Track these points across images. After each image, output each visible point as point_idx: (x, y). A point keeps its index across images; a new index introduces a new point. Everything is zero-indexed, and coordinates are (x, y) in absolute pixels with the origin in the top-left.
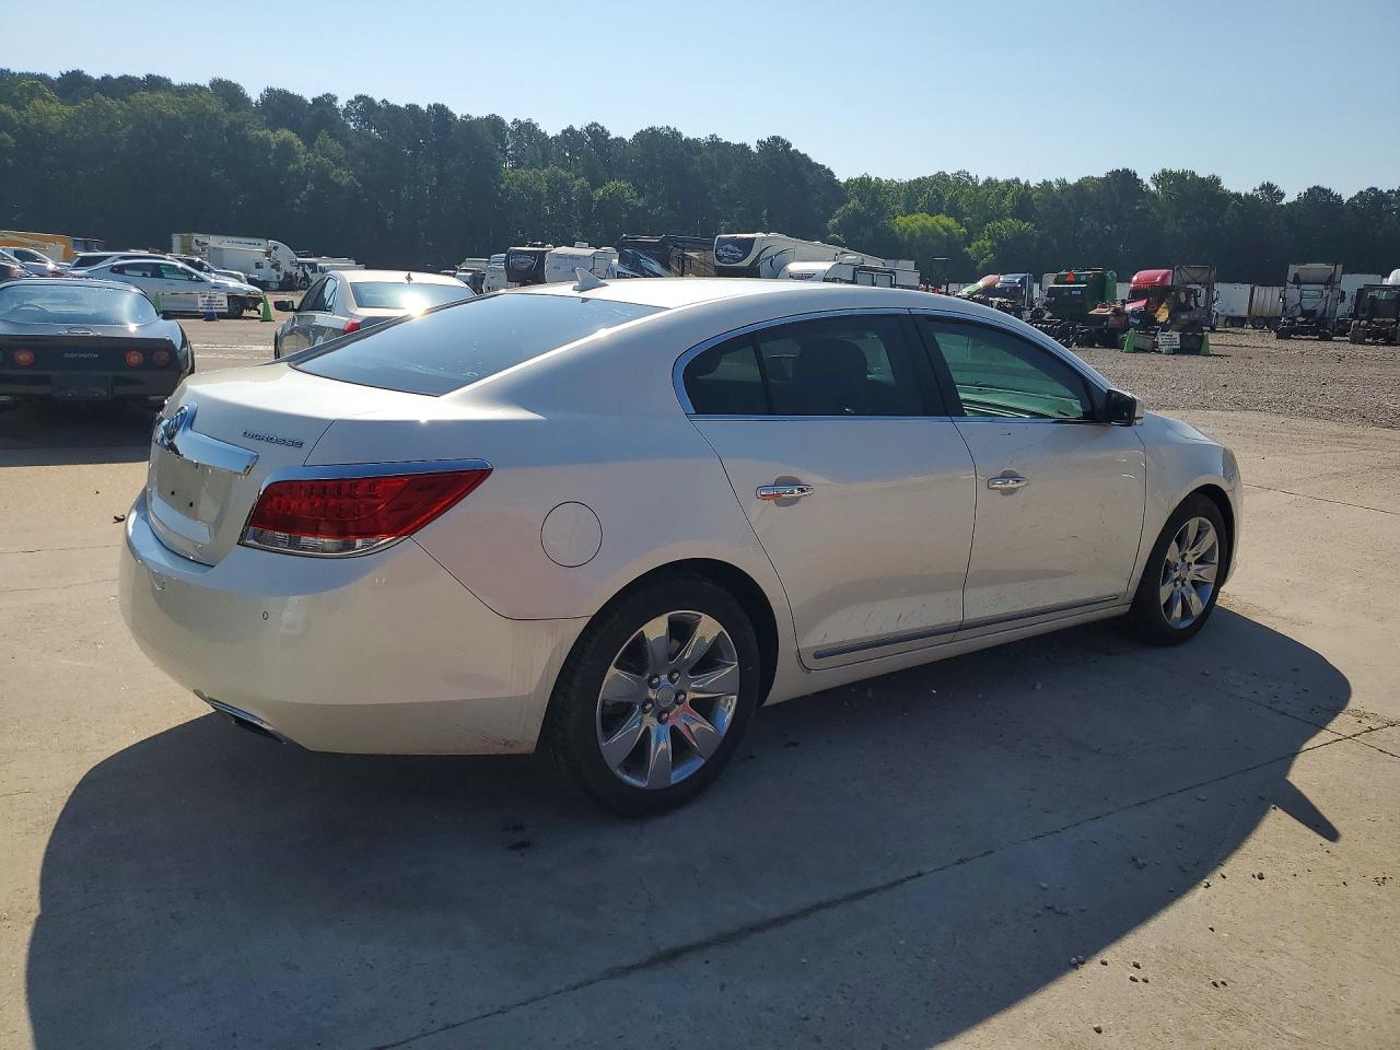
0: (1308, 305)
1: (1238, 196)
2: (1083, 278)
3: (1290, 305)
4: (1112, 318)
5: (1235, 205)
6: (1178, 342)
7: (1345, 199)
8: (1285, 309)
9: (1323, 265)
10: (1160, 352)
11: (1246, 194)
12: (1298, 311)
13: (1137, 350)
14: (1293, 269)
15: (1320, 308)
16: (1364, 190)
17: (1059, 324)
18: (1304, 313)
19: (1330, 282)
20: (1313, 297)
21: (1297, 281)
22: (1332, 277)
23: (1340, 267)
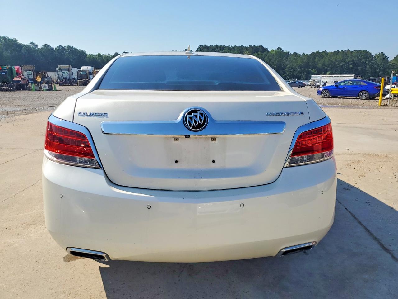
0: (65, 76)
1: (24, 45)
2: (5, 68)
3: (60, 76)
4: (22, 81)
5: (24, 48)
6: (48, 87)
7: (54, 48)
8: (59, 77)
9: (66, 65)
10: (43, 90)
11: (27, 45)
12: (62, 78)
13: (36, 90)
14: (59, 66)
15: (68, 77)
16: (59, 46)
17: (8, 83)
18: (64, 78)
19: (69, 70)
20: (66, 74)
21: (60, 69)
22: (69, 68)
23: (71, 66)
